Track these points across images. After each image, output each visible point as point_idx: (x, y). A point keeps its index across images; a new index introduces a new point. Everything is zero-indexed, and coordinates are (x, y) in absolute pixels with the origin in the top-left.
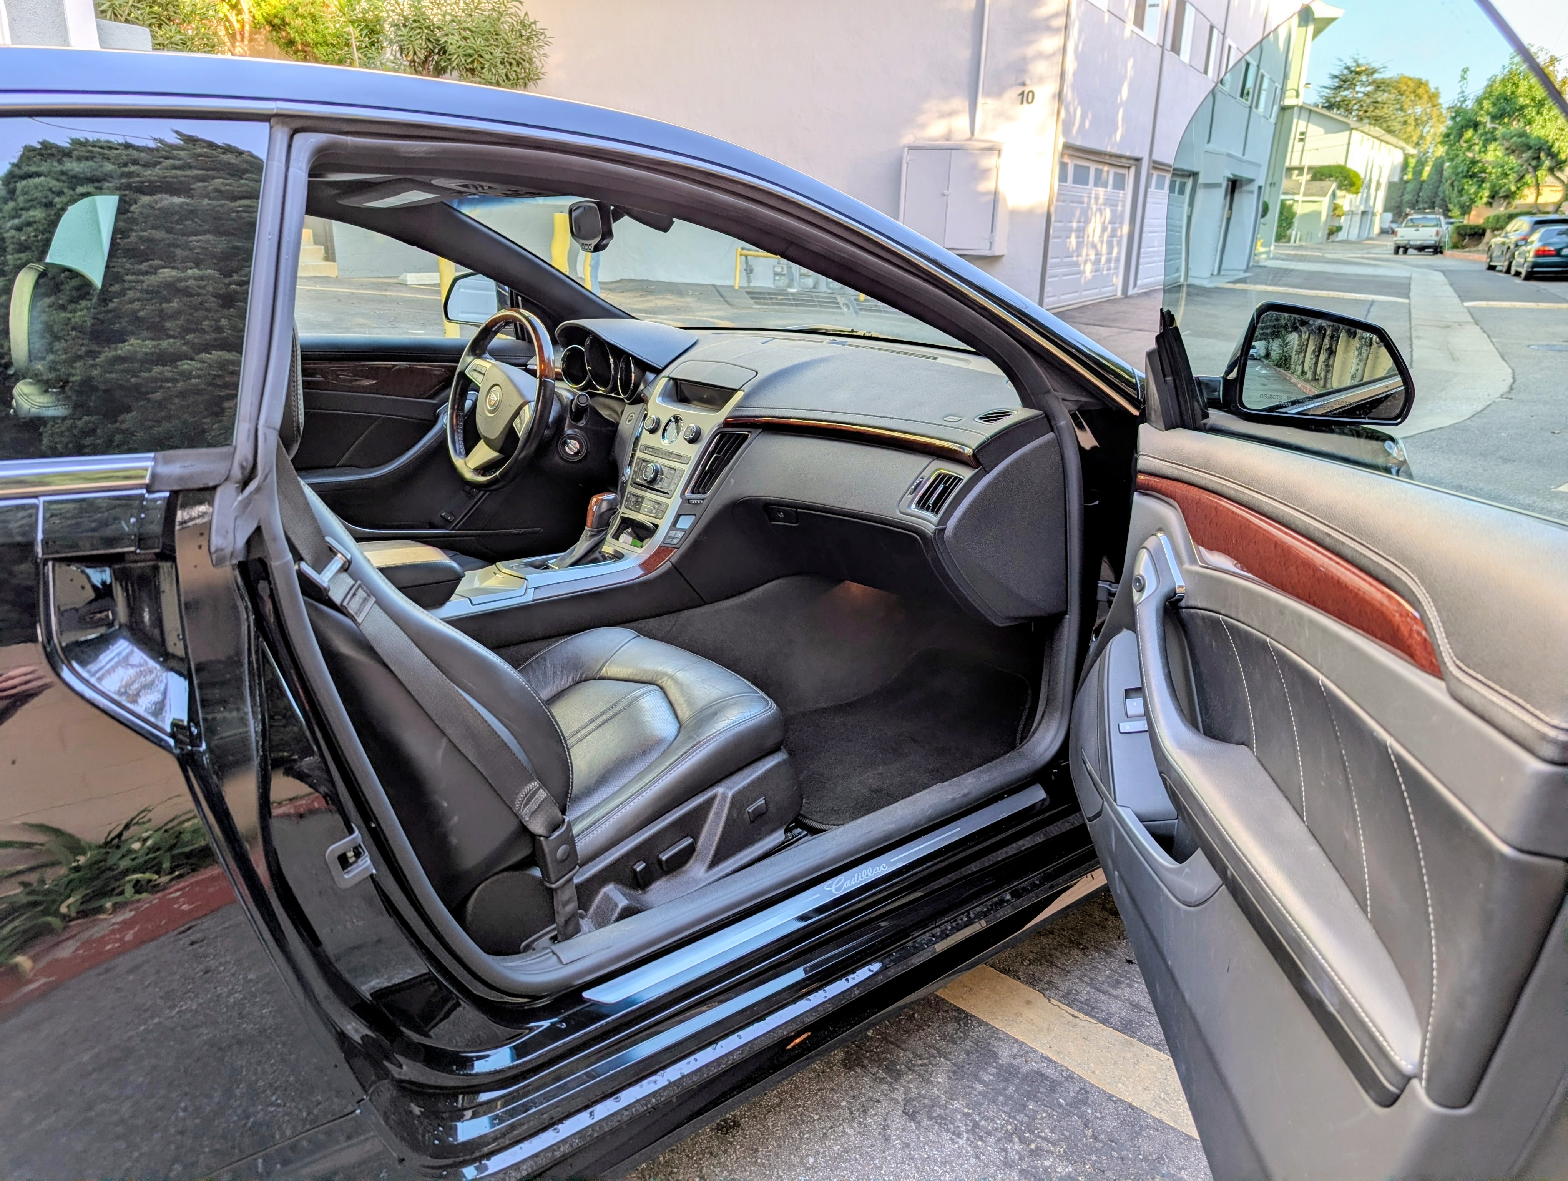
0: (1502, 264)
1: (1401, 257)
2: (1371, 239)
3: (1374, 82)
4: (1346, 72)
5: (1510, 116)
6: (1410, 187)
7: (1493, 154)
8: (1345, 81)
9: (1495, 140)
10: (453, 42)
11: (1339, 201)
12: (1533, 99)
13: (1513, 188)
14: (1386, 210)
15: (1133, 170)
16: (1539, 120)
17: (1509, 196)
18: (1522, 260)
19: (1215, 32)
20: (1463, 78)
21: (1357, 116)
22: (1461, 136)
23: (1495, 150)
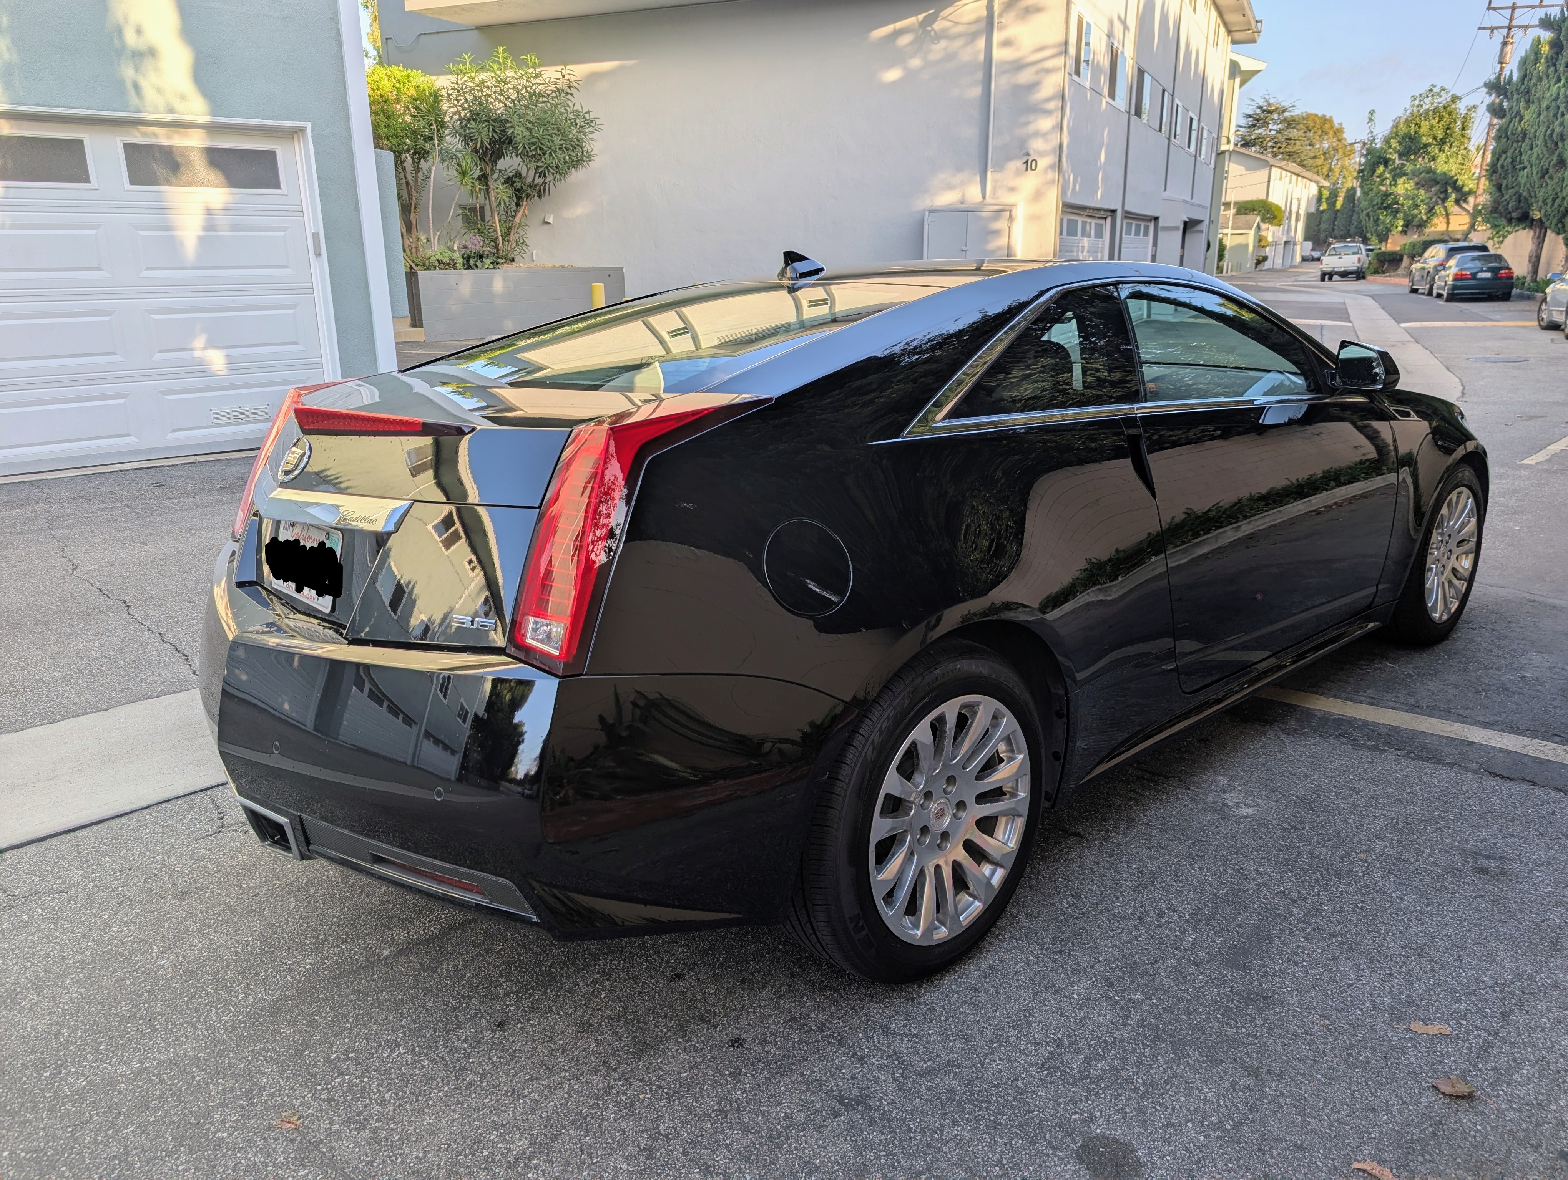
0: (1423, 287)
1: (1327, 283)
2: (1295, 267)
3: (1285, 120)
4: (1258, 111)
5: (1415, 154)
6: (1325, 216)
7: (1403, 187)
8: (1258, 120)
9: (1405, 174)
10: (519, 132)
11: (1263, 233)
12: (1435, 138)
13: (1424, 217)
14: (1306, 239)
15: (1109, 220)
16: (1442, 157)
17: (1422, 225)
18: (1443, 284)
19: (1166, 93)
20: (1371, 120)
21: (1272, 152)
22: (1374, 171)
23: (1404, 184)
